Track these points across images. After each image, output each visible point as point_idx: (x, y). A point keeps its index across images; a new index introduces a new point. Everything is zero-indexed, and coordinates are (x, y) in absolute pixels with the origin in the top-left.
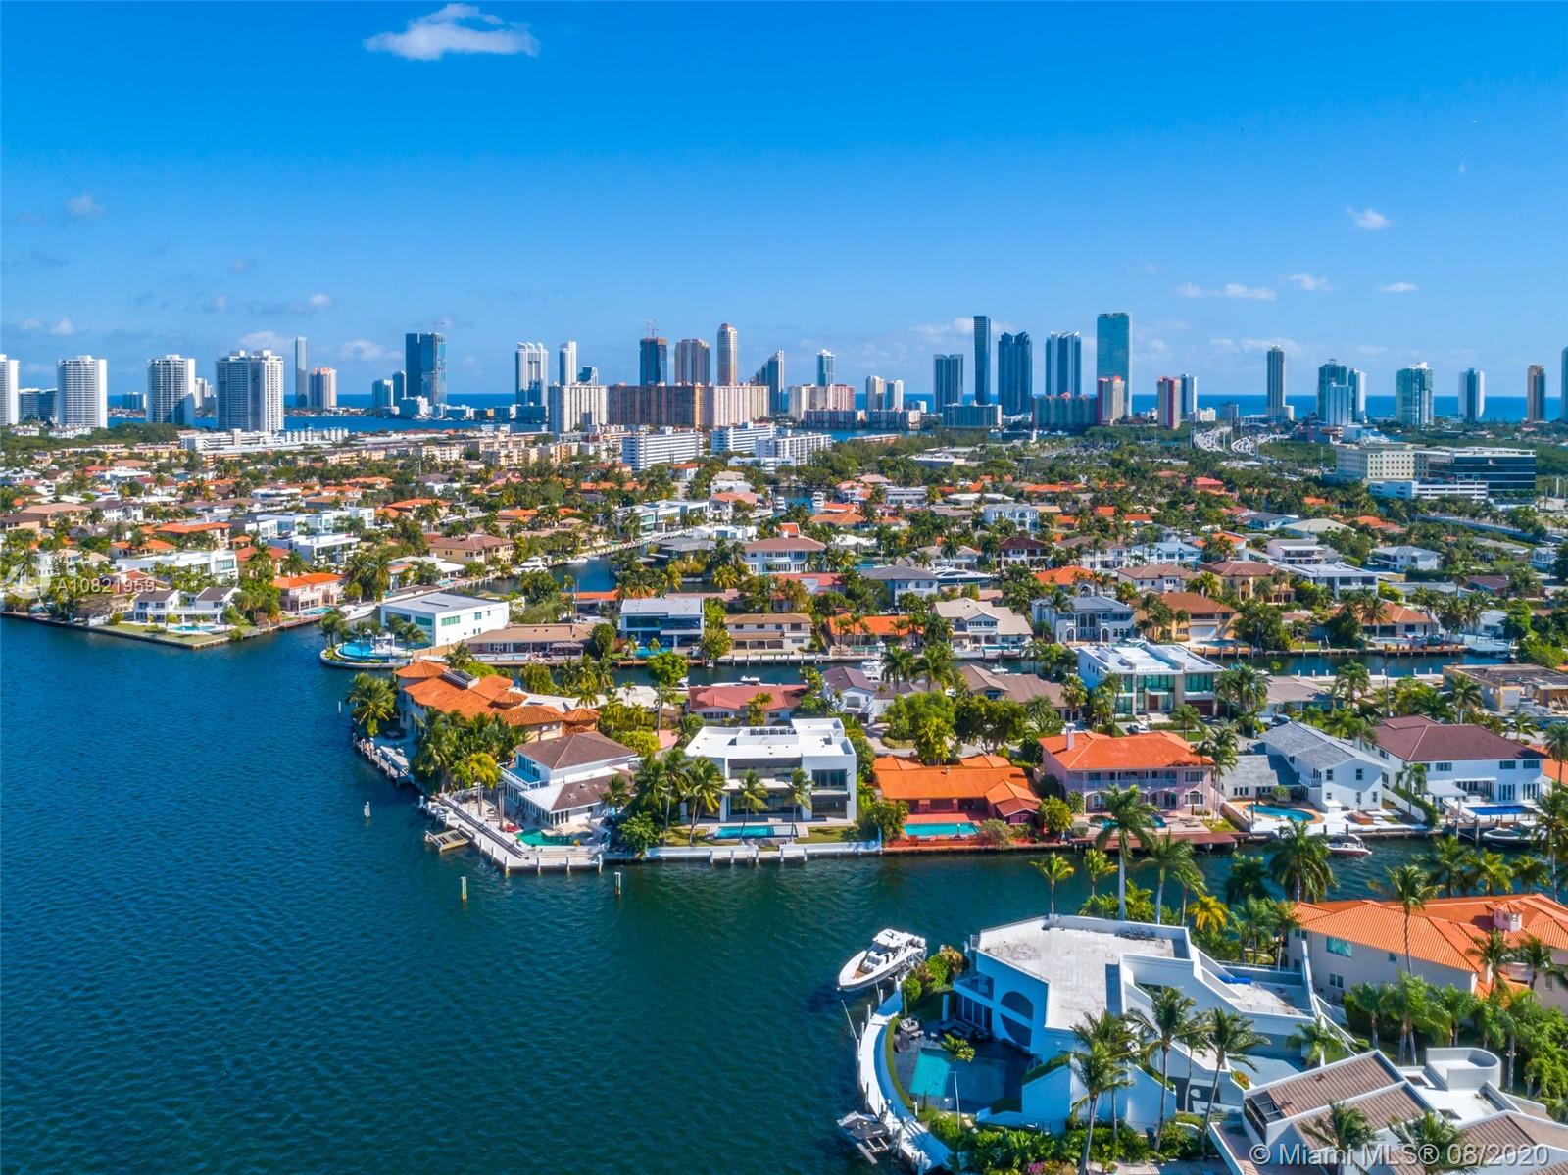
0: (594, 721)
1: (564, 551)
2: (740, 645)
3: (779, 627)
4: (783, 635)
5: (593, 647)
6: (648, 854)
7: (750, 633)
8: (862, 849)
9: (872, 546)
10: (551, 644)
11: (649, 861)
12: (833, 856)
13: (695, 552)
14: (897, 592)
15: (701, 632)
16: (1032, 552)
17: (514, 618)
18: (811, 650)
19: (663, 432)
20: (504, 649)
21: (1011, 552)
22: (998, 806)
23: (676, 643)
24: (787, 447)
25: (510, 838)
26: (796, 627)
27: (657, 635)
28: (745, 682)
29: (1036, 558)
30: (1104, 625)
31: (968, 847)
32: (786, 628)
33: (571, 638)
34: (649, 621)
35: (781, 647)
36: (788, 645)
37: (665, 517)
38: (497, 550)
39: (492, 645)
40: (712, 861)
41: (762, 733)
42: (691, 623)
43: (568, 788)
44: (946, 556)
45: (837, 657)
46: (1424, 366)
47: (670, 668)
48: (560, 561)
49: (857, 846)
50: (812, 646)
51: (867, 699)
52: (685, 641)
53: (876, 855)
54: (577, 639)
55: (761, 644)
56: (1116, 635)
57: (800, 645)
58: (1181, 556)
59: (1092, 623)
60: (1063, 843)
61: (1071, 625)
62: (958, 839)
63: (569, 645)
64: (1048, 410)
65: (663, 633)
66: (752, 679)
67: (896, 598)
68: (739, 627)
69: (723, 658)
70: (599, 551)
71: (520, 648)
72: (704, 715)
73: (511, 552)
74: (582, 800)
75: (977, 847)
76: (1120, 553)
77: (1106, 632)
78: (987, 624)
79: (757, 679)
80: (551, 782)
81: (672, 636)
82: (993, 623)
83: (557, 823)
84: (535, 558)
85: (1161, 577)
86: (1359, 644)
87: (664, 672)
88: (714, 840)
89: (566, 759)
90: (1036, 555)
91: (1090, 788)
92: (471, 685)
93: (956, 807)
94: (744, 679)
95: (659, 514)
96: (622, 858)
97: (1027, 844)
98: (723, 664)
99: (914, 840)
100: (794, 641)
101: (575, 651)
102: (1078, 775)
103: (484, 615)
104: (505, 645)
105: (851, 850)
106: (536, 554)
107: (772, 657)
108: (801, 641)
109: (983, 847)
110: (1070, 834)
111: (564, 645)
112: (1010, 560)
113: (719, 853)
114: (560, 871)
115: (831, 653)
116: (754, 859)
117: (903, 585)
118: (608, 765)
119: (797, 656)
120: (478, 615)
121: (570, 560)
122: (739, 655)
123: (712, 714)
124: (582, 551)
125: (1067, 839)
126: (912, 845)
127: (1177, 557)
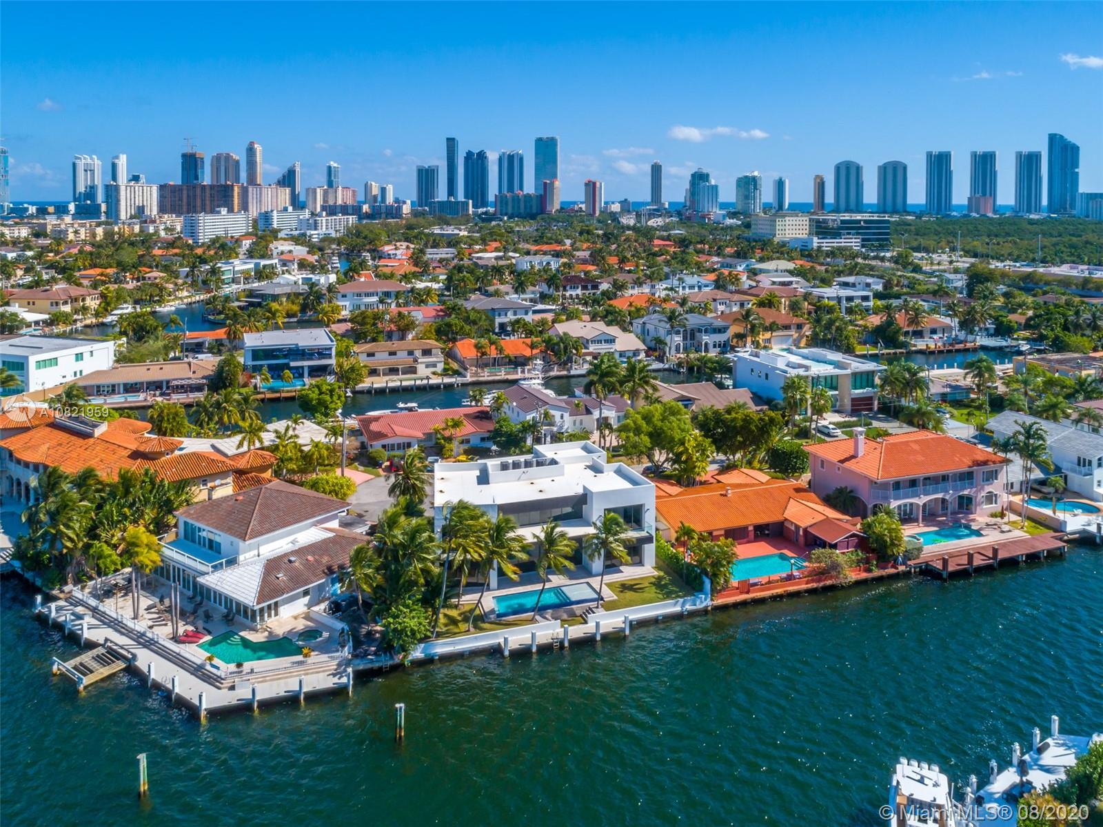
0: (270, 466)
1: (151, 301)
2: (373, 372)
3: (411, 353)
4: (416, 361)
5: (219, 381)
6: (417, 653)
7: (382, 359)
8: (688, 607)
9: (439, 289)
10: (168, 382)
11: (418, 664)
12: (655, 621)
13: (288, 295)
14: (498, 320)
15: (333, 361)
16: (585, 288)
17: (121, 359)
18: (446, 372)
19: (219, 212)
20: (113, 390)
21: (568, 288)
22: (809, 530)
23: (306, 374)
24: (324, 224)
25: (195, 653)
26: (427, 352)
27: (287, 366)
28: (402, 409)
29: (587, 292)
30: (706, 338)
31: (804, 587)
32: (418, 353)
33: (191, 375)
34: (268, 353)
35: (415, 372)
36: (422, 371)
37: (242, 272)
38: (83, 300)
39: (98, 387)
40: (507, 653)
41: (516, 465)
42: (322, 353)
43: (272, 566)
44: (516, 292)
45: (474, 379)
46: (756, 174)
47: (328, 398)
48: (149, 309)
49: (683, 605)
50: (445, 370)
51: (562, 417)
52: (317, 371)
53: (705, 612)
54: (200, 374)
55: (393, 371)
56: (715, 346)
57: (433, 369)
58: (700, 287)
59: (693, 337)
60: (902, 568)
61: (678, 339)
62: (790, 578)
63: (191, 382)
64: (507, 204)
65: (293, 364)
66: (409, 405)
67: (497, 325)
68: (371, 355)
69: (360, 386)
70: (185, 301)
71: (131, 388)
72: (384, 446)
73: (98, 302)
74: (297, 580)
75: (815, 585)
76: (653, 287)
77: (706, 344)
78: (607, 341)
79: (414, 405)
80: (241, 558)
81: (302, 367)
82: (611, 341)
83: (262, 619)
84: (125, 306)
85: (715, 300)
86: (904, 345)
87: (322, 403)
88: (500, 620)
89: (261, 522)
90: (587, 289)
91: (896, 498)
92: (98, 432)
93: (752, 535)
94: (401, 405)
95: (236, 269)
96: (377, 665)
97: (864, 575)
98: (361, 392)
99: (746, 587)
100: (427, 366)
101: (199, 388)
102: (884, 486)
103: (86, 356)
104: (113, 386)
105: (678, 609)
106: (125, 302)
107: (413, 382)
108: (435, 366)
109: (821, 584)
110: (908, 556)
111: (184, 382)
112: (568, 294)
113: (515, 638)
114: (290, 702)
115: (468, 375)
116: (562, 643)
117: (503, 313)
118: (315, 524)
119: (435, 381)
120: (79, 357)
121: (158, 309)
122: (379, 382)
123: (393, 445)
124: (168, 301)
125: (904, 563)
126: (742, 593)
127: (696, 289)
